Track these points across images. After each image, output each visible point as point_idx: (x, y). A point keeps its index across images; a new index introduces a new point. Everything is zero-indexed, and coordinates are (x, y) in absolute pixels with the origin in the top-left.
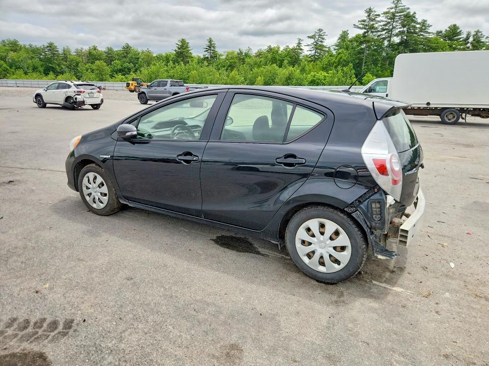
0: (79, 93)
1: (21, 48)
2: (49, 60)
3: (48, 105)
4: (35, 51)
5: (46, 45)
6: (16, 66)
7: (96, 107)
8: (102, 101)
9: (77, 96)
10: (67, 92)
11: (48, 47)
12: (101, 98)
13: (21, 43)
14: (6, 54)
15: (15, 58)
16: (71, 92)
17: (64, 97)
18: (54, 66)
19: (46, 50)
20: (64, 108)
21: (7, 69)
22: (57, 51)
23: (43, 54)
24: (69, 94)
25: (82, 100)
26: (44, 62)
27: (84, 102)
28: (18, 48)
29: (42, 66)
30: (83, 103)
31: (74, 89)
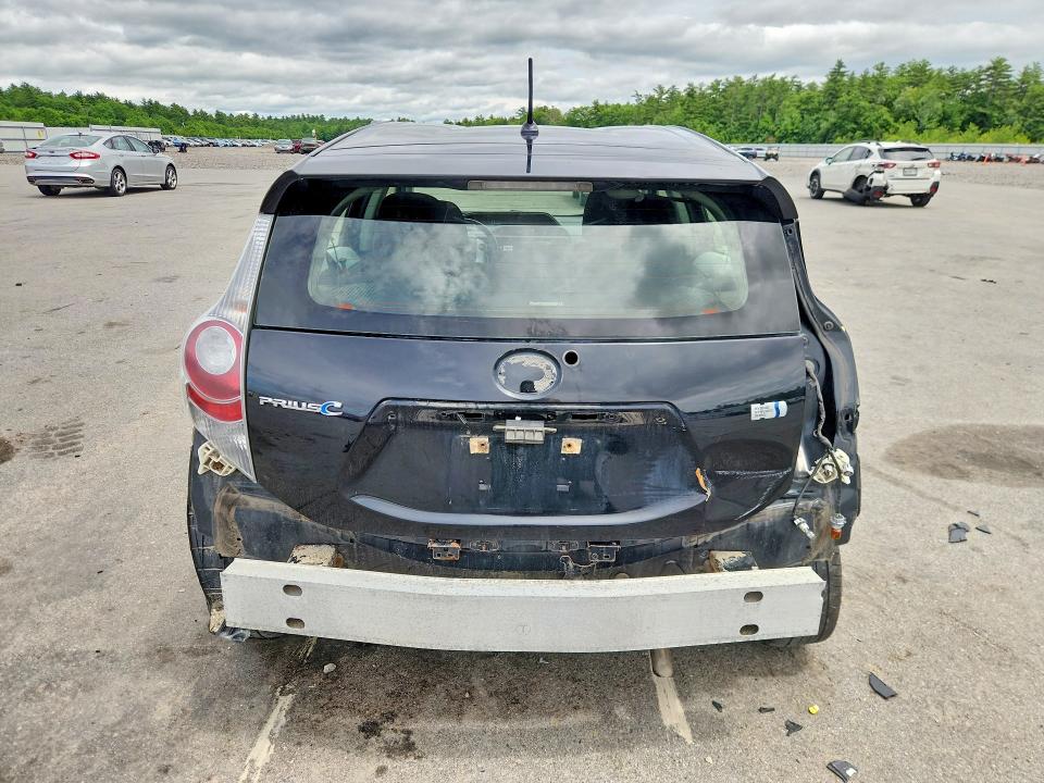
0: (882, 169)
1: (930, 78)
2: (981, 99)
3: (827, 195)
4: (958, 81)
5: (986, 64)
6: (908, 115)
7: (919, 200)
8: (935, 187)
9: (876, 176)
10: (860, 166)
11: (989, 69)
12: (933, 180)
13: (934, 66)
14: (896, 92)
15: (911, 98)
16: (866, 166)
17: (853, 177)
18: (988, 112)
19: (983, 77)
20: (848, 200)
21: (889, 124)
22: (1009, 76)
23: (974, 86)
24: (862, 172)
25: (883, 184)
26: (969, 103)
27: (886, 188)
28: (924, 78)
29: (962, 112)
30: (884, 190)
31: (876, 159)
